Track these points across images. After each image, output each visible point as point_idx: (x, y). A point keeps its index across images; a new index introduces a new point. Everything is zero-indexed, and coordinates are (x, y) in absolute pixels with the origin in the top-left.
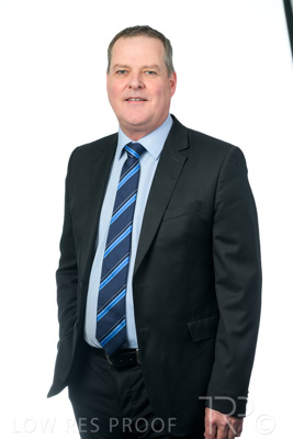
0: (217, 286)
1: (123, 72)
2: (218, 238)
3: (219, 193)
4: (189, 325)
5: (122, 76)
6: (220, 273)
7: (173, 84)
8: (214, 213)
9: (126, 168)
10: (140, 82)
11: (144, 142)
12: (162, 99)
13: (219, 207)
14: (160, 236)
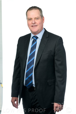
0: (56, 72)
2: (56, 60)
3: (56, 48)
4: (48, 81)
6: (56, 69)
8: (55, 53)
9: (33, 42)
11: (38, 36)
12: (41, 25)
13: (56, 52)
14: (41, 59)
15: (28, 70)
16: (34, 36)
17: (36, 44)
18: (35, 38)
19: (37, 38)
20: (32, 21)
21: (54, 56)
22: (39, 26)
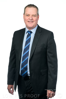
0: (48, 63)
1: (28, 15)
2: (48, 52)
3: (48, 42)
4: (41, 71)
5: (28, 16)
6: (48, 60)
7: (38, 18)
8: (47, 47)
10: (32, 18)
11: (32, 30)
13: (48, 45)
14: (35, 52)
15: (23, 61)
16: (28, 31)
17: (30, 38)
18: (29, 33)
19: (31, 32)
20: (29, 17)
21: (46, 49)
22: (35, 22)
